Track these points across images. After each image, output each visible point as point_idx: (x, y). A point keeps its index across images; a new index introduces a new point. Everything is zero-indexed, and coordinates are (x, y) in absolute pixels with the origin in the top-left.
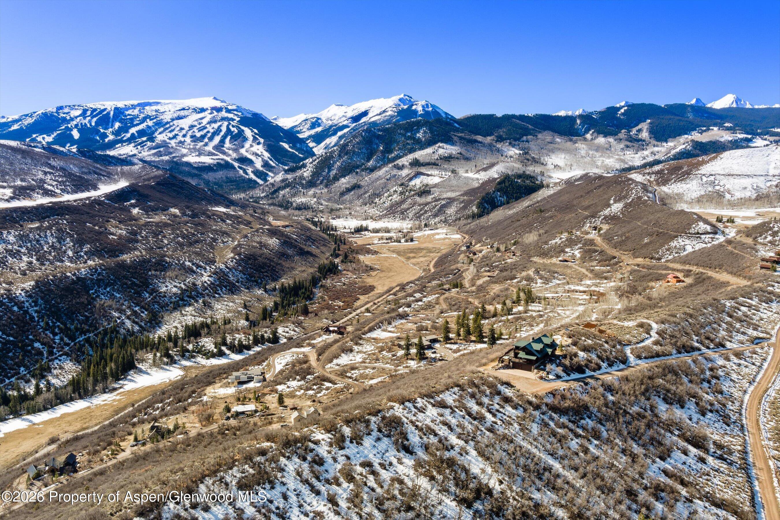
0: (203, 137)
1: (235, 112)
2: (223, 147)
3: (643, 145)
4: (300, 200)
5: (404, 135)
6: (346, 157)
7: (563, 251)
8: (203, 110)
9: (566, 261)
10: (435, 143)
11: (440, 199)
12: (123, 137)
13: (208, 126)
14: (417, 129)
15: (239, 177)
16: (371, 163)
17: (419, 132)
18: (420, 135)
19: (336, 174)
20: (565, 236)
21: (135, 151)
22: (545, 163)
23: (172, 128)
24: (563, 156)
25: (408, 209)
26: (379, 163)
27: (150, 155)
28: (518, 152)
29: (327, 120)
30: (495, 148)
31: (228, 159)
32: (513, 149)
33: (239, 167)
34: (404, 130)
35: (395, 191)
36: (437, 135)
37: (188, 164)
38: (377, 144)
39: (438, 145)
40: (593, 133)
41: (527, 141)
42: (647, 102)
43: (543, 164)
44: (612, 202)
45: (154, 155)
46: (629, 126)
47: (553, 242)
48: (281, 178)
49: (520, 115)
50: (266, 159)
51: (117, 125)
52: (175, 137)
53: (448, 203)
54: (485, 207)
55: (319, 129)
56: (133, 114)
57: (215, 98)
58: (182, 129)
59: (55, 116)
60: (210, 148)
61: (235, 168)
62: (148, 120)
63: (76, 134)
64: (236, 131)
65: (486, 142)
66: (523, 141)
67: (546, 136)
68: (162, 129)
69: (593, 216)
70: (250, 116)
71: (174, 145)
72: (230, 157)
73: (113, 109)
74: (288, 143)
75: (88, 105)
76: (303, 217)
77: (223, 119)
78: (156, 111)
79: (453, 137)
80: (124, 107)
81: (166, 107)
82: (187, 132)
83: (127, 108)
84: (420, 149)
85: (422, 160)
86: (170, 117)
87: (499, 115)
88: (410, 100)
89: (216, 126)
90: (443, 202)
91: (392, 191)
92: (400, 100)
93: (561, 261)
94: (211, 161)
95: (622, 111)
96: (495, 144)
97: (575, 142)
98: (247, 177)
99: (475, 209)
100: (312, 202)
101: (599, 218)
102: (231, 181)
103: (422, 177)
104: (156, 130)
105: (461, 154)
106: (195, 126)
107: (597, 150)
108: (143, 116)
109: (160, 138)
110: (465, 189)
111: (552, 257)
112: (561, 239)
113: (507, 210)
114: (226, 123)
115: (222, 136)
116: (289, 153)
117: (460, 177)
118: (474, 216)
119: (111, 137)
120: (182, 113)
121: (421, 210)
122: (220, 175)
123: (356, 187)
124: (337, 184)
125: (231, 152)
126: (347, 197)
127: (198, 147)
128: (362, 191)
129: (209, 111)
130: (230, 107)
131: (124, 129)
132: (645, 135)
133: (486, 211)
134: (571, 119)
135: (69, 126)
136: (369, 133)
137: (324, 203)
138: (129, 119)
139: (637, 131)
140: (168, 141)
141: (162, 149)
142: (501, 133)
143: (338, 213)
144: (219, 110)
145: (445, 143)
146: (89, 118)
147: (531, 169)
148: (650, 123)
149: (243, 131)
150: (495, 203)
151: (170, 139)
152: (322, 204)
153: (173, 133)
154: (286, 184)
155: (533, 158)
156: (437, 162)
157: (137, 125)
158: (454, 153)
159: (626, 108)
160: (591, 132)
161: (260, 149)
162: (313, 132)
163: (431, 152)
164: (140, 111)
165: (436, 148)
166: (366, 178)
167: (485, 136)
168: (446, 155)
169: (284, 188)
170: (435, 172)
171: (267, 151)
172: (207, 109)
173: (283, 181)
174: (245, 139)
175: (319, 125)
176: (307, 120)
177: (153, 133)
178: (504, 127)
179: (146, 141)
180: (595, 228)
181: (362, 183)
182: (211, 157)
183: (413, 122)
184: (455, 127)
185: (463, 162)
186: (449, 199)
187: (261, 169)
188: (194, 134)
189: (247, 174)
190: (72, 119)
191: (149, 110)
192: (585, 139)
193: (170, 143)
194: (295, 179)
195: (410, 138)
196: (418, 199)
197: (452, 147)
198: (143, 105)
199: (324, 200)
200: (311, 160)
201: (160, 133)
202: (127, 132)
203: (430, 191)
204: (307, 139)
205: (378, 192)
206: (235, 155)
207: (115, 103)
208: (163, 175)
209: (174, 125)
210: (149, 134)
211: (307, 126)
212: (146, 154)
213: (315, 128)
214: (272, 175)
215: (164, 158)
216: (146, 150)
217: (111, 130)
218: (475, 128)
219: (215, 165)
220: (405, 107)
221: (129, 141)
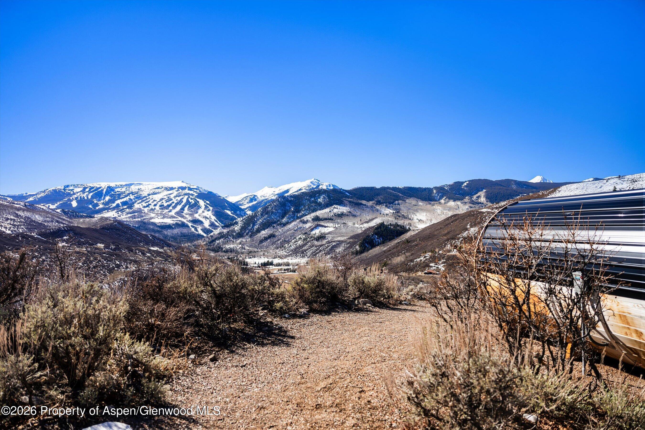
0: (169, 206)
1: (195, 190)
2: (183, 212)
3: (482, 206)
4: (229, 246)
5: (309, 200)
6: (266, 216)
7: (428, 266)
8: (172, 189)
9: (431, 273)
10: (331, 205)
11: (332, 242)
12: (110, 206)
13: (173, 199)
14: (319, 195)
15: (191, 233)
16: (284, 220)
17: (320, 198)
18: (320, 200)
19: (258, 228)
20: (428, 255)
21: (116, 215)
22: (412, 218)
23: (148, 200)
24: (425, 214)
25: (308, 249)
26: (290, 219)
27: (127, 218)
28: (392, 211)
29: (261, 197)
30: (375, 209)
31: (185, 221)
32: (389, 210)
33: (192, 226)
34: (309, 197)
35: (300, 238)
36: (333, 200)
37: (154, 224)
38: (289, 207)
39: (333, 207)
40: (446, 198)
41: (398, 204)
42: (482, 178)
43: (410, 219)
44: (468, 227)
45: (129, 218)
46: (471, 195)
47: (418, 260)
48: (219, 232)
49: (393, 187)
50: (213, 221)
51: (107, 198)
52: (148, 206)
53: (337, 244)
54: (366, 247)
55: (254, 203)
56: (121, 191)
57: (183, 182)
58: (155, 201)
59: (62, 192)
60: (173, 213)
61: (188, 227)
62: (131, 195)
63: (74, 204)
64: (193, 202)
65: (369, 205)
66: (396, 204)
67: (412, 201)
68: (140, 201)
69: (453, 239)
70: (206, 193)
71: (146, 211)
72: (187, 219)
73: (106, 187)
74: (231, 210)
75: (88, 185)
76: (226, 257)
77: (185, 194)
78: (139, 189)
79: (344, 201)
80: (115, 186)
81: (146, 187)
82: (157, 203)
83: (117, 187)
84: (320, 210)
85: (321, 217)
86: (148, 193)
87: (378, 186)
88: (318, 183)
89: (179, 199)
90: (334, 244)
91: (297, 238)
92: (311, 182)
93: (425, 273)
94: (172, 222)
95: (465, 184)
96: (375, 206)
97: (433, 205)
98: (197, 233)
99: (357, 247)
100: (238, 247)
101: (458, 239)
102: (184, 236)
103: (320, 228)
104: (136, 202)
105: (350, 212)
106: (165, 199)
107: (449, 210)
108: (129, 192)
109: (137, 206)
110: (352, 235)
111: (417, 271)
112: (425, 257)
113: (383, 247)
114: (186, 197)
115: (183, 206)
117: (348, 226)
118: (357, 253)
119: (101, 206)
120: (157, 191)
121: (317, 250)
122: (176, 231)
123: (272, 236)
124: (259, 235)
125: (187, 216)
126: (265, 244)
127: (164, 213)
128: (276, 239)
129: (176, 190)
130: (191, 187)
131: (112, 201)
132: (483, 199)
133: (366, 248)
134: (430, 190)
135: (71, 198)
136: (284, 199)
137: (247, 248)
138: (117, 194)
139: (477, 197)
140: (142, 208)
141: (136, 214)
142: (380, 199)
143: (253, 254)
144: (183, 188)
145: (339, 205)
146: (88, 193)
147: (401, 222)
148: (486, 192)
149: (198, 202)
150: (374, 243)
151: (144, 207)
152: (245, 249)
153: (147, 204)
154: (221, 236)
155: (403, 215)
156: (332, 218)
157: (123, 198)
158: (345, 211)
159: (468, 182)
160: (444, 198)
161: (209, 214)
162: (251, 204)
163: (328, 211)
164: (126, 189)
165: (332, 208)
166: (280, 230)
167: (368, 201)
168: (339, 213)
169: (219, 238)
170: (331, 225)
171: (214, 215)
172: (175, 188)
173: (220, 233)
174: (199, 207)
175: (255, 200)
176: (247, 197)
177: (133, 203)
178: (381, 195)
179: (126, 208)
180: (456, 247)
181: (277, 234)
182: (172, 219)
183: (316, 191)
184: (347, 195)
185: (351, 217)
186: (339, 241)
187: (208, 227)
188: (162, 204)
189: (197, 231)
190: (74, 194)
191: (134, 188)
192: (440, 203)
193: (144, 210)
194: (228, 232)
195: (313, 202)
196: (316, 243)
197: (344, 208)
198: (129, 185)
199: (247, 246)
200: (242, 219)
201: (138, 204)
202: (114, 202)
203: (325, 237)
204: (246, 209)
205: (287, 239)
206: (190, 218)
207: (109, 183)
208: (112, 223)
209: (149, 198)
210: (129, 205)
211: (247, 201)
212: (124, 217)
213: (252, 202)
214: (214, 230)
215: (137, 220)
216: (124, 214)
217: (102, 201)
218: (361, 195)
219: (174, 224)
220: (315, 187)
221: (114, 209)
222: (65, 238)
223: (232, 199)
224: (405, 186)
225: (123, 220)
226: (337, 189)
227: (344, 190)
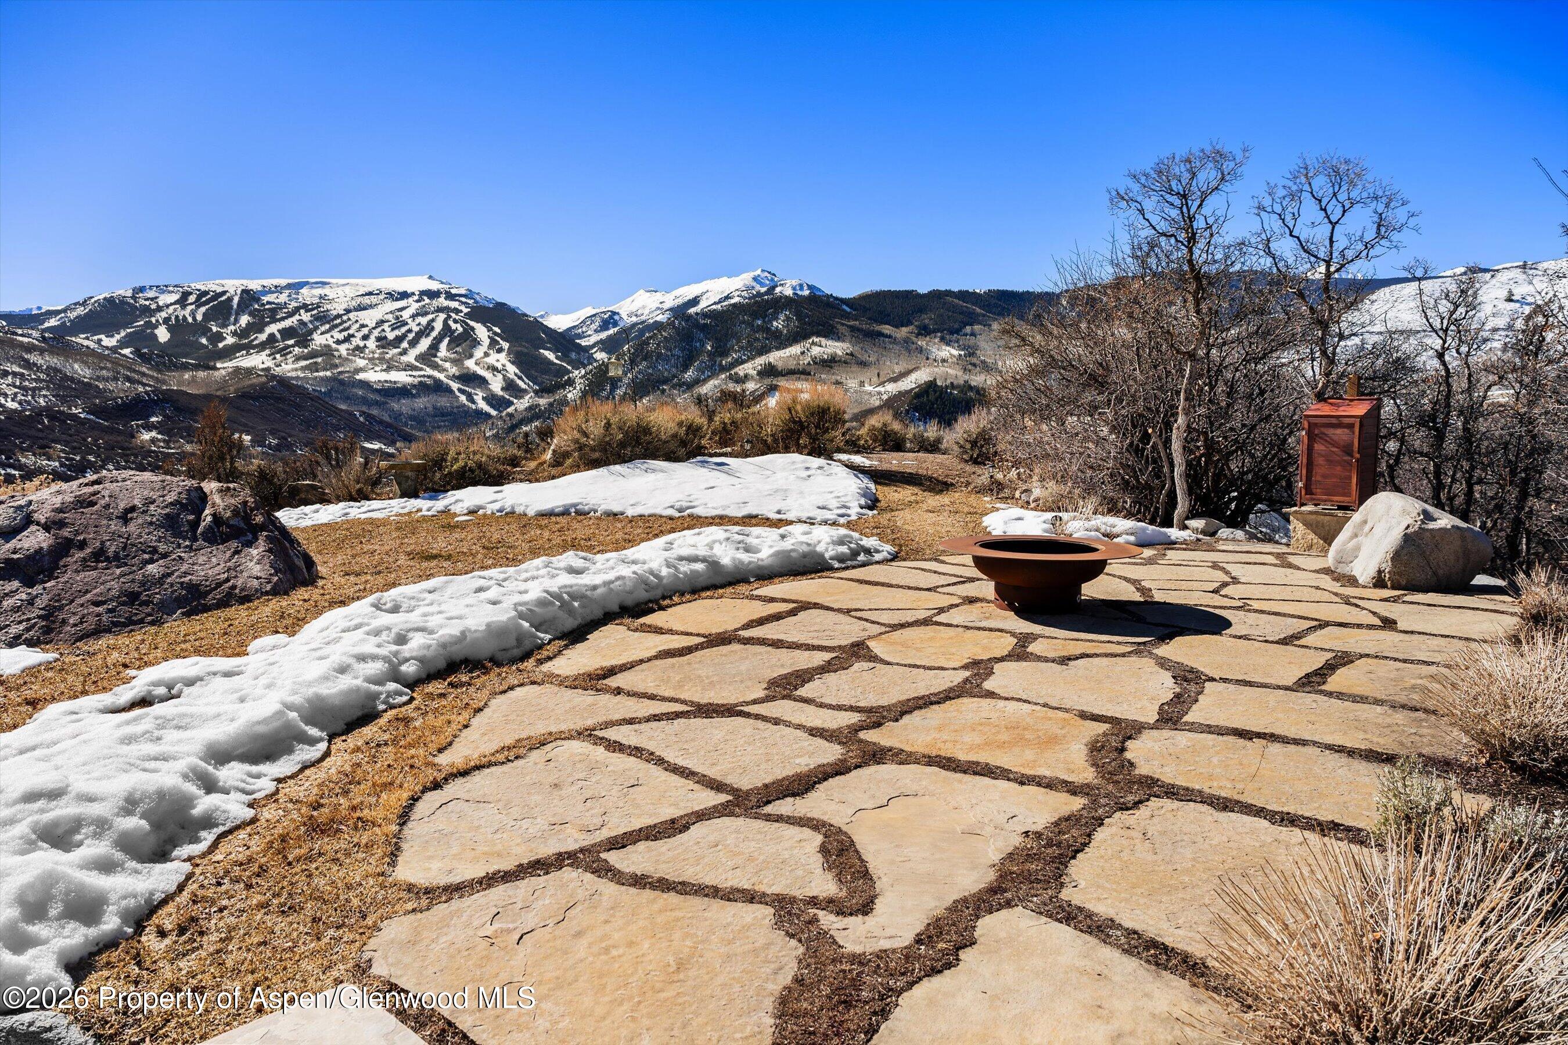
0: (399, 339)
1: (463, 299)
2: (436, 356)
5: (750, 324)
6: (644, 363)
8: (404, 295)
10: (806, 337)
12: (253, 340)
13: (410, 321)
14: (774, 312)
15: (458, 407)
16: (689, 375)
17: (776, 319)
18: (778, 324)
19: (625, 393)
21: (269, 363)
23: (346, 325)
26: (703, 373)
27: (296, 370)
28: (955, 352)
29: (629, 316)
30: (914, 346)
31: (441, 376)
32: (948, 348)
33: (459, 390)
34: (751, 315)
36: (809, 323)
37: (365, 385)
38: (700, 341)
39: (811, 341)
41: (973, 334)
45: (303, 369)
48: (527, 405)
49: (960, 291)
50: (512, 376)
51: (244, 320)
52: (347, 339)
55: (613, 331)
56: (276, 301)
57: (430, 277)
58: (363, 326)
59: (129, 304)
60: (410, 358)
61: (451, 391)
62: (302, 311)
63: (163, 335)
64: (461, 329)
65: (898, 336)
66: (966, 335)
68: (327, 326)
70: (491, 306)
71: (344, 353)
72: (446, 373)
73: (239, 292)
74: (555, 350)
75: (192, 285)
77: (440, 310)
78: (321, 297)
79: (839, 326)
80: (260, 288)
81: (339, 291)
82: (370, 332)
83: (266, 290)
84: (778, 349)
85: (780, 365)
86: (345, 306)
87: (923, 290)
88: (772, 280)
89: (424, 321)
92: (755, 279)
94: (410, 380)
96: (914, 339)
98: (474, 407)
102: (443, 415)
103: (780, 393)
104: (316, 328)
105: (852, 354)
106: (388, 321)
108: (296, 305)
109: (319, 340)
110: (856, 411)
114: (442, 316)
115: (434, 339)
116: (553, 368)
117: (847, 390)
119: (230, 340)
120: (367, 300)
122: (422, 403)
125: (447, 365)
127: (387, 356)
129: (416, 298)
130: (454, 291)
131: (257, 327)
135: (153, 320)
136: (686, 321)
138: (269, 309)
140: (334, 346)
141: (319, 360)
142: (927, 321)
144: (433, 295)
145: (825, 336)
146: (193, 307)
147: (977, 380)
149: (473, 329)
151: (338, 342)
153: (346, 333)
154: (534, 414)
155: (983, 362)
156: (808, 369)
157: (283, 319)
158: (839, 353)
161: (500, 359)
162: (604, 335)
163: (799, 352)
164: (289, 296)
165: (808, 345)
166: (678, 400)
167: (897, 325)
168: (826, 357)
169: (528, 421)
171: (513, 363)
172: (413, 294)
173: (530, 408)
174: (476, 343)
175: (615, 324)
176: (594, 315)
177: (311, 332)
178: (931, 311)
179: (293, 346)
182: (410, 373)
183: (767, 301)
184: (844, 310)
185: (855, 368)
187: (501, 393)
188: (383, 334)
189: (473, 402)
190: (160, 309)
191: (308, 295)
193: (338, 350)
194: (551, 405)
195: (760, 329)
197: (837, 344)
198: (296, 287)
200: (583, 372)
201: (322, 334)
202: (261, 331)
204: (593, 346)
206: (454, 370)
207: (245, 282)
208: (264, 383)
209: (349, 319)
210: (301, 335)
211: (594, 327)
212: (289, 368)
213: (607, 329)
214: (515, 401)
215: (321, 374)
216: (290, 360)
217: (232, 328)
218: (880, 312)
219: (415, 386)
220: (763, 290)
221: (262, 347)
222: (154, 419)
223: (559, 322)
224: (992, 288)
225: (289, 375)
226: (820, 296)
227: (836, 298)
